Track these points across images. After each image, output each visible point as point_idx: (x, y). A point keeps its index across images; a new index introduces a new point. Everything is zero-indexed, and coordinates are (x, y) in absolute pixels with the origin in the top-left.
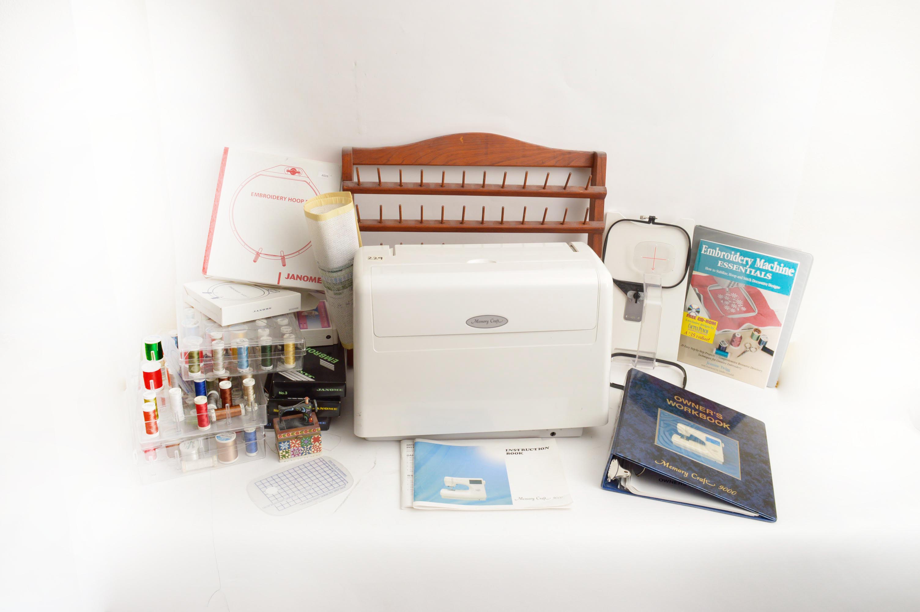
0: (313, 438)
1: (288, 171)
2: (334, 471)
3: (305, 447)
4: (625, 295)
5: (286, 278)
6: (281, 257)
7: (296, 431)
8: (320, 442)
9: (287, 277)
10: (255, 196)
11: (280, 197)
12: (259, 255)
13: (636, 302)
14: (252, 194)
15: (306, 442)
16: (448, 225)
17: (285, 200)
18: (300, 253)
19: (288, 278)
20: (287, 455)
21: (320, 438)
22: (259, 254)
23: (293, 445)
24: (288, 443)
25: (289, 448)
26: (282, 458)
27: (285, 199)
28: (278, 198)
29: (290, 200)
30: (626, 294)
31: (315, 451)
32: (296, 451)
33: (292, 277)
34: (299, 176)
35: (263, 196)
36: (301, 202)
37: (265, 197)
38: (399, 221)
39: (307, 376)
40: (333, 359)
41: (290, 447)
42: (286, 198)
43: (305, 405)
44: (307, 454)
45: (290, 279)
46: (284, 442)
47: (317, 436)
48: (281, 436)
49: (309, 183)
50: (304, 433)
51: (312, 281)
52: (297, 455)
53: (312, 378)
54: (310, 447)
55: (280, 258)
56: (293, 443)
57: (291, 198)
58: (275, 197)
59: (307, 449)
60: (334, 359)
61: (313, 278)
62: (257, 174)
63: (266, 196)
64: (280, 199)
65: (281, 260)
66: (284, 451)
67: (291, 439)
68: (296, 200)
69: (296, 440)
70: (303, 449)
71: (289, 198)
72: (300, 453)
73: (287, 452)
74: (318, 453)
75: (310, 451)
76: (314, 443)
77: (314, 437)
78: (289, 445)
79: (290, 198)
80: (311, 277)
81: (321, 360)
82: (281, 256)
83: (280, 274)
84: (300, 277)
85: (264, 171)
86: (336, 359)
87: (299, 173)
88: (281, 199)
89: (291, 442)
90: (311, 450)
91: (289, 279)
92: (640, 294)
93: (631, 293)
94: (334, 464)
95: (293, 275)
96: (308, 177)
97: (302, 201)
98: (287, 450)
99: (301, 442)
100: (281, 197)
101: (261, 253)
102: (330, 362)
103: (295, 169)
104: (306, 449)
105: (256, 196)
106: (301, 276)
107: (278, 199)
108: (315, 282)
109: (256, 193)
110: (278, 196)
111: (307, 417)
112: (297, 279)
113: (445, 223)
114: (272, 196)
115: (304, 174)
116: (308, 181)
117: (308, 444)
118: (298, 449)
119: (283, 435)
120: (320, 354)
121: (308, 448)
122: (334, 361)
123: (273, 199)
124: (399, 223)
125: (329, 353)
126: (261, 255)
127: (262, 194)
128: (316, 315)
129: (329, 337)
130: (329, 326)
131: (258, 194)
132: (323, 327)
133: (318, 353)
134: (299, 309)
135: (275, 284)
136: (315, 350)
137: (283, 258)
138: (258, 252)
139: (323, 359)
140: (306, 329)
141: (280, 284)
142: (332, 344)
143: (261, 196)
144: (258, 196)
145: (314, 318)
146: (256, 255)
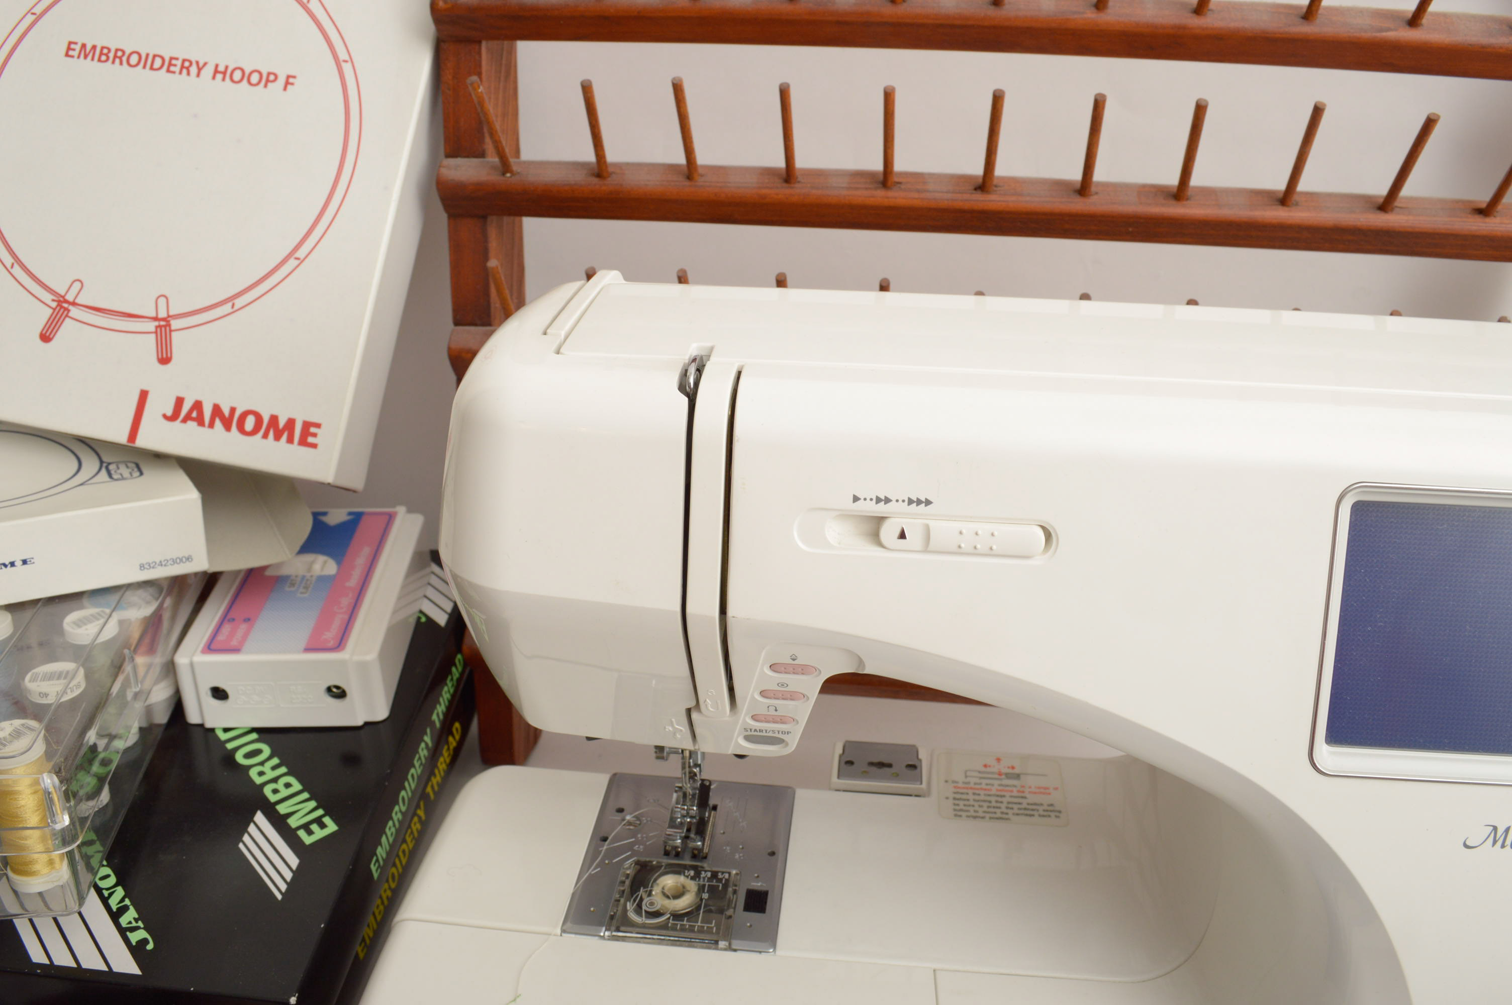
5: (165, 416)
6: (157, 323)
9: (169, 413)
10: (79, 57)
11: (179, 63)
12: (69, 311)
14: (69, 49)
16: (916, 195)
17: (198, 75)
18: (236, 307)
19: (174, 417)
22: (65, 305)
27: (200, 70)
28: (170, 64)
29: (219, 77)
33: (194, 414)
35: (111, 55)
36: (266, 86)
37: (121, 63)
38: (686, 169)
39: (123, 932)
40: (320, 812)
42: (205, 64)
45: (184, 421)
51: (277, 438)
53: (137, 950)
55: (151, 326)
57: (227, 67)
58: (158, 63)
60: (319, 821)
61: (282, 423)
63: (124, 59)
64: (181, 73)
65: (153, 336)
68: (246, 77)
71: (217, 66)
79: (221, 68)
80: (274, 419)
81: (259, 817)
82: (156, 319)
83: (144, 396)
84: (226, 412)
86: (327, 820)
88: (185, 71)
91: (177, 423)
95: (198, 406)
97: (268, 81)
100: (184, 61)
101: (74, 304)
102: (290, 837)
105: (86, 57)
106: (233, 410)
107: (172, 68)
108: (290, 440)
109: (84, 46)
110: (172, 59)
112: (211, 425)
113: (903, 187)
114: (147, 55)
120: (275, 780)
122: (314, 827)
123: (152, 68)
124: (687, 183)
125: (351, 760)
126: (74, 312)
127: (109, 50)
128: (322, 579)
129: (337, 692)
130: (340, 644)
131: (94, 47)
132: (308, 650)
133: (274, 768)
134: (201, 563)
135: (121, 436)
136: (266, 750)
137: (165, 326)
138: (63, 297)
139: (270, 811)
140: (236, 650)
141: (142, 442)
142: (360, 723)
143: (104, 58)
144: (93, 59)
145: (306, 595)
146: (54, 309)
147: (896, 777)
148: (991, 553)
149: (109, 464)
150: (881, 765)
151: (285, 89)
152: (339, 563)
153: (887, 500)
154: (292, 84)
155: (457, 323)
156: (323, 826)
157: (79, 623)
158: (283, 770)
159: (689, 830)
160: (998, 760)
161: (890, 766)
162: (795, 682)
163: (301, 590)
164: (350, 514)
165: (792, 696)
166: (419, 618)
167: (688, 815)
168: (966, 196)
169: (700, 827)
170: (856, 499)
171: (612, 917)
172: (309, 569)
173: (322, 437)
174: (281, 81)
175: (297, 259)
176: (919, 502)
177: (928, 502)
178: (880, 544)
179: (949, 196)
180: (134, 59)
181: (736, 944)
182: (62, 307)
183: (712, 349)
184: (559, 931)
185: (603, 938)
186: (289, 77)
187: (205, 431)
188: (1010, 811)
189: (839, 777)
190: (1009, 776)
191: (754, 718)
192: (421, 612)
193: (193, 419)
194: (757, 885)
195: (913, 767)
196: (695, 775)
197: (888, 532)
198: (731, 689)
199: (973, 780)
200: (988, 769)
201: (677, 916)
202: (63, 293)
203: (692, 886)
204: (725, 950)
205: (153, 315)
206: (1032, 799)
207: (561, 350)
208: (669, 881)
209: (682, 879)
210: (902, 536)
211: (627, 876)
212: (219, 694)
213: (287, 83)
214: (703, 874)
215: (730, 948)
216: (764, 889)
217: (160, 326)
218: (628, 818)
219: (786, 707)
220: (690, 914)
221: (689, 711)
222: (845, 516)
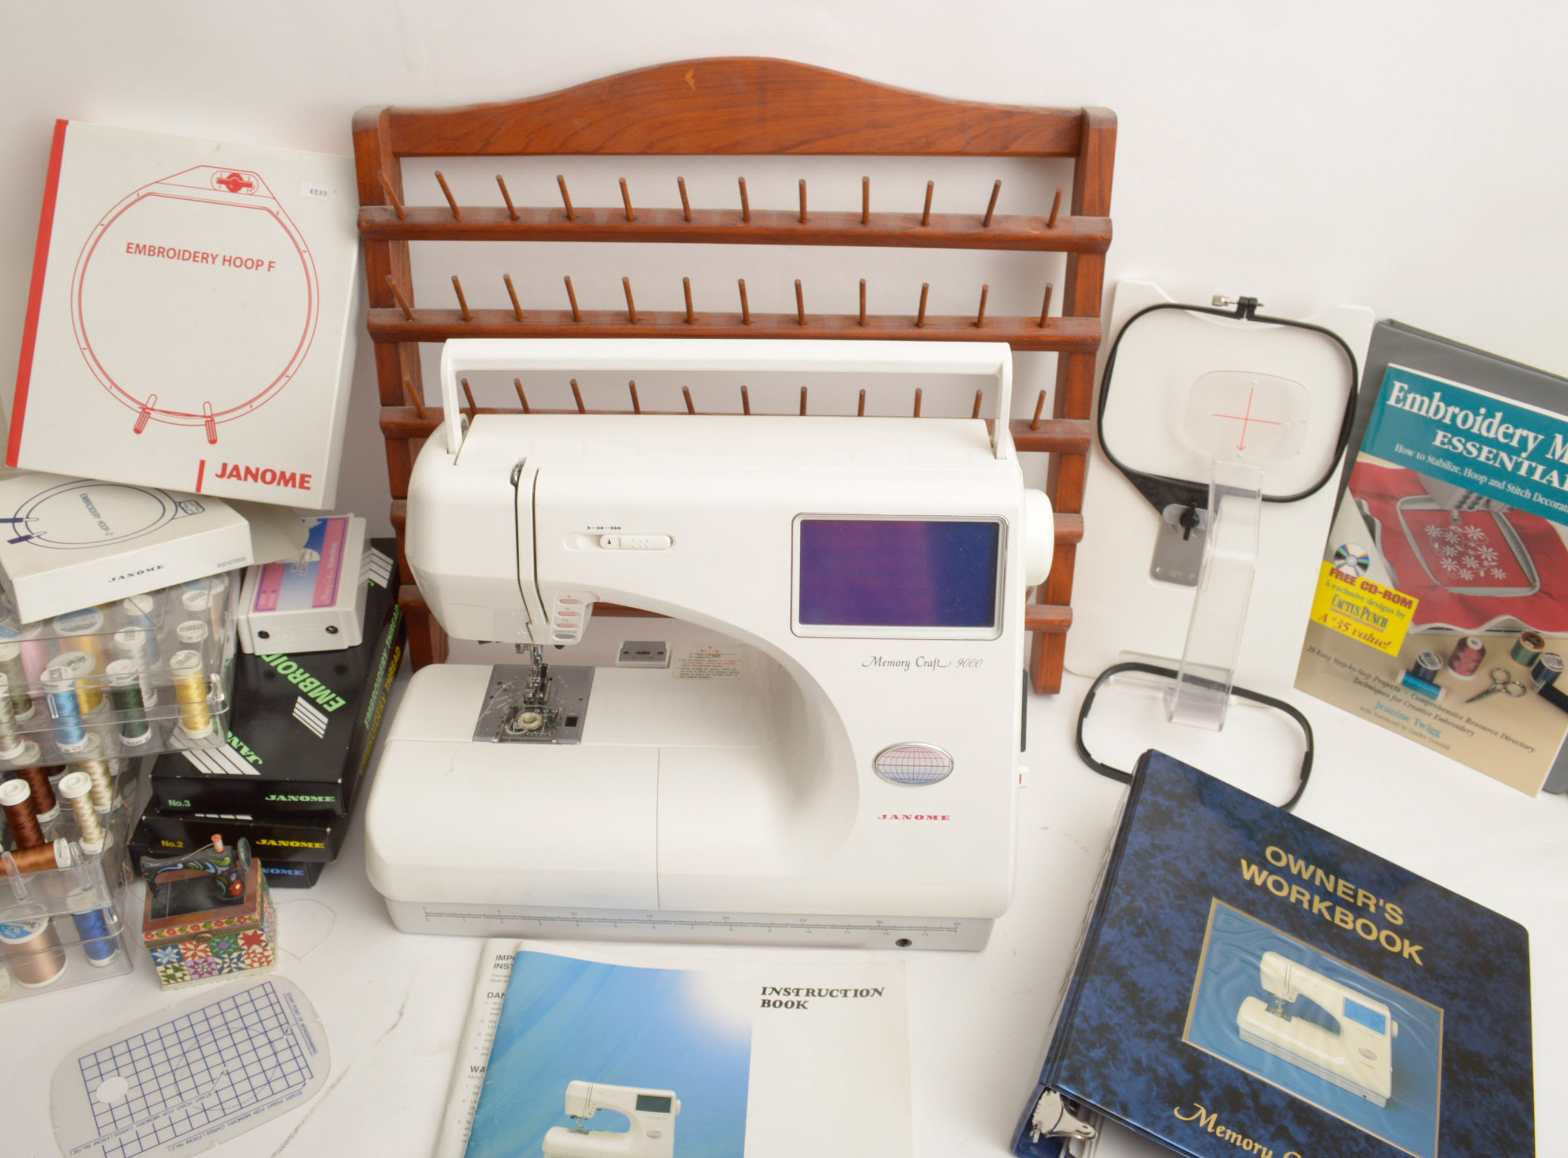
0: (241, 936)
1: (221, 182)
2: (289, 1032)
3: (226, 956)
4: (1158, 514)
5: (217, 475)
6: (205, 419)
7: (191, 922)
8: (263, 944)
9: (219, 473)
10: (135, 253)
11: (200, 255)
12: (150, 414)
13: (1186, 537)
14: (129, 248)
15: (225, 946)
17: (213, 263)
18: (253, 408)
19: (222, 475)
20: (179, 974)
21: (261, 935)
22: (147, 411)
23: (190, 953)
24: (175, 951)
25: (179, 960)
26: (168, 981)
27: (214, 259)
28: (195, 256)
29: (227, 263)
30: (1161, 512)
31: (256, 965)
32: (201, 966)
33: (235, 473)
34: (251, 194)
35: (156, 251)
36: (257, 269)
37: (163, 256)
39: (244, 757)
40: (333, 695)
41: (181, 958)
42: (217, 255)
43: (213, 855)
44: (234, 970)
45: (229, 477)
46: (164, 949)
47: (253, 931)
48: (153, 936)
49: (276, 213)
50: (215, 927)
51: (286, 484)
52: (205, 975)
53: (255, 764)
54: (239, 957)
55: (202, 421)
56: (189, 950)
57: (231, 257)
58: (187, 255)
59: (231, 960)
60: (334, 699)
61: (288, 476)
62: (142, 193)
63: (165, 253)
64: (202, 261)
65: (204, 427)
66: (169, 966)
67: (183, 940)
68: (244, 263)
69: (194, 943)
70: (219, 961)
71: (224, 257)
72: (213, 969)
73: (176, 970)
74: (265, 968)
75: (241, 965)
76: (249, 948)
77: (244, 934)
78: (178, 953)
79: (227, 258)
80: (283, 474)
81: (300, 700)
82: (204, 417)
83: (202, 464)
84: (254, 471)
85: (157, 182)
86: (338, 699)
87: (249, 185)
88: (204, 260)
89: (181, 946)
90: (243, 962)
91: (225, 479)
92: (1197, 516)
93: (1173, 510)
94: (295, 1006)
95: (236, 468)
96: (274, 198)
97: (258, 265)
98: (177, 965)
99: (212, 948)
101: (152, 409)
102: (320, 708)
103: (237, 175)
104: (227, 960)
105: (140, 252)
106: (258, 470)
107: (196, 259)
108: (294, 486)
109: (138, 246)
110: (195, 252)
111: (225, 885)
112: (246, 479)
114: (180, 251)
115: (262, 190)
116: (275, 208)
117: (231, 950)
118: (205, 961)
119: (156, 934)
120: (304, 680)
121: (233, 959)
122: (332, 703)
123: (183, 259)
124: (517, 323)
125: (341, 669)
126: (153, 414)
127: (154, 248)
128: (312, 564)
129: (333, 630)
130: (332, 602)
131: (145, 246)
132: (315, 606)
133: (302, 674)
134: (249, 561)
135: (192, 489)
136: (295, 666)
137: (211, 421)
138: (145, 405)
139: (305, 696)
140: (272, 609)
141: (204, 491)
142: (346, 647)
143: (152, 253)
144: (145, 254)
145: (304, 575)
146: (141, 413)
147: (652, 659)
148: (647, 549)
149: (180, 503)
150: (644, 653)
151: (269, 270)
152: (320, 552)
153: (602, 528)
154: (273, 267)
155: (384, 404)
156: (337, 702)
157: (192, 599)
158: (307, 675)
159: (536, 691)
160: (710, 647)
161: (648, 653)
162: (573, 608)
163: (301, 572)
164: (319, 520)
165: (573, 614)
166: (369, 584)
167: (536, 682)
168: (679, 327)
169: (542, 688)
170: (589, 528)
171: (498, 733)
172: (302, 558)
173: (312, 483)
174: (266, 265)
175: (287, 376)
176: (616, 528)
177: (619, 528)
178: (601, 546)
179: (670, 327)
180: (171, 253)
181: (560, 741)
182: (145, 412)
183: (525, 459)
184: (471, 740)
185: (494, 742)
186: (270, 262)
187: (242, 483)
188: (711, 674)
189: (620, 660)
190: (714, 656)
191: (558, 625)
192: (370, 580)
193: (234, 476)
194: (573, 714)
195: (661, 653)
196: (538, 660)
197: (604, 541)
198: (545, 613)
199: (693, 659)
200: (704, 653)
201: (531, 731)
202: (145, 403)
203: (539, 717)
204: (555, 743)
205: (203, 414)
206: (724, 666)
207: (457, 463)
208: (527, 716)
209: (534, 714)
210: (609, 543)
211: (505, 714)
212: (264, 635)
213: (270, 267)
214: (544, 711)
215: (558, 743)
216: (576, 716)
217: (208, 421)
218: (504, 686)
219: (571, 619)
220: (539, 729)
221: (527, 624)
222: (585, 535)
